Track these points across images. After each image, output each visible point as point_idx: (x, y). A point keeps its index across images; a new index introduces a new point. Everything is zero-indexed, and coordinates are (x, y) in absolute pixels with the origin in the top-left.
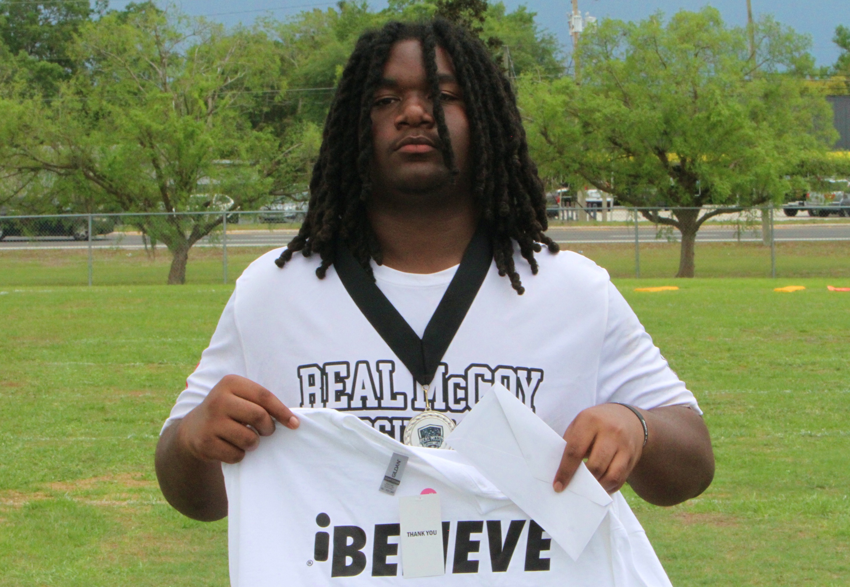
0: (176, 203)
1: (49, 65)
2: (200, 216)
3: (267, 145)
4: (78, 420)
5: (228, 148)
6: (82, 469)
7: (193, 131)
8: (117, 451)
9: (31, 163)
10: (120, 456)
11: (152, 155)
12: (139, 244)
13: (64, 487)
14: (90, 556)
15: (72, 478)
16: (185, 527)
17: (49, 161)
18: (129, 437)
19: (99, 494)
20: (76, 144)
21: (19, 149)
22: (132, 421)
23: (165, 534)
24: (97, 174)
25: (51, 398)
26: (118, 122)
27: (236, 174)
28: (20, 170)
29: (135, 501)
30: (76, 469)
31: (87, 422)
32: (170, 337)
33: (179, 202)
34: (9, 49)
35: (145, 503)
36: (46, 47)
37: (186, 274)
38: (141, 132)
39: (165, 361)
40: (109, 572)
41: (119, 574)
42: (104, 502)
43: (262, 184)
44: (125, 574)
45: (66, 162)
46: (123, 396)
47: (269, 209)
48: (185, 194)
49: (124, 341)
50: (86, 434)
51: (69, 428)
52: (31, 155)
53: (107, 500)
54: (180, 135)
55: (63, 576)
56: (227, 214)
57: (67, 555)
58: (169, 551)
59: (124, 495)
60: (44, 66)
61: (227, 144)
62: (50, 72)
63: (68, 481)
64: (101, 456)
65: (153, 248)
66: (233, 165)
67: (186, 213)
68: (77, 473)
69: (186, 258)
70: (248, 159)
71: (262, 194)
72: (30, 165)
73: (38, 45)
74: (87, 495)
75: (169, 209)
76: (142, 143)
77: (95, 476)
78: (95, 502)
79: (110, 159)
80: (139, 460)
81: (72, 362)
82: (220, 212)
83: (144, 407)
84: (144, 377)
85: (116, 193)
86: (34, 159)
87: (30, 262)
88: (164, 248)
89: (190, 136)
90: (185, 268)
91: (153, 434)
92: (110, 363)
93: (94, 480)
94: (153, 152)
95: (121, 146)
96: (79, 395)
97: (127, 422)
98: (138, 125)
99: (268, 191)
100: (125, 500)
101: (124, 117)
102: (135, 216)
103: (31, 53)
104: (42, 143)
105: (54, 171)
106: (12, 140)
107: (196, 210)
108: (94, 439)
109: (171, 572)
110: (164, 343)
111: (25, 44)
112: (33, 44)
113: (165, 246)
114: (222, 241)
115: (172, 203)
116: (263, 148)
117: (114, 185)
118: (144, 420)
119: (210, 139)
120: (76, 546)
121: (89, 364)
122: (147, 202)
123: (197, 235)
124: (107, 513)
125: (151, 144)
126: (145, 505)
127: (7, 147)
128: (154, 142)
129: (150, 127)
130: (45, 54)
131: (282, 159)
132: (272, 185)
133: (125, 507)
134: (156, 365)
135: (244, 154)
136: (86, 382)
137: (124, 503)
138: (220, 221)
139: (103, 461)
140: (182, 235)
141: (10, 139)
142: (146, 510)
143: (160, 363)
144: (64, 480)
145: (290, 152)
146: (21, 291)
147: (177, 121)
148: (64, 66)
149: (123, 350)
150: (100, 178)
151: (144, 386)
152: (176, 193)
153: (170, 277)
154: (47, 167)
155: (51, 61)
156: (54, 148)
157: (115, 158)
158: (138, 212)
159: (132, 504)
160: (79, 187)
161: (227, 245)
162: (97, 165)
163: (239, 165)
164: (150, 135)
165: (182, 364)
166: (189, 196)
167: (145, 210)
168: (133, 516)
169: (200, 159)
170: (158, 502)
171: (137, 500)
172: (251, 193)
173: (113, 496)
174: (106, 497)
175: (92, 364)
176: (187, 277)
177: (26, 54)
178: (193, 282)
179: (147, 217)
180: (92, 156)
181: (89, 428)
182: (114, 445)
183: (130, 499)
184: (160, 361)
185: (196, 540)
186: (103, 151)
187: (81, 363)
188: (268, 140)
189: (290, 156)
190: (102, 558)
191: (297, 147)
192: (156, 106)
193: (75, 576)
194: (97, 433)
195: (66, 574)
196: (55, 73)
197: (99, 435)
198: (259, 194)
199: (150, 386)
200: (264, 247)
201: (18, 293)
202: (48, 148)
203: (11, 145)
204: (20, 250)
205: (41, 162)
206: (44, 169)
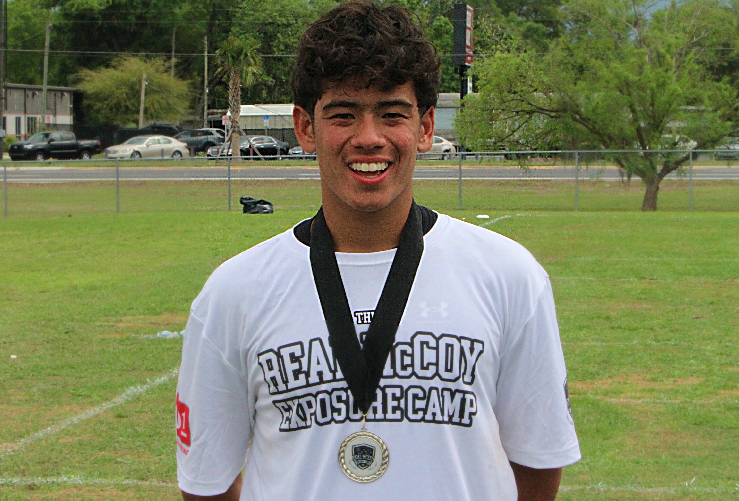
0: (649, 142)
1: (535, 25)
2: (669, 153)
3: (727, 93)
4: (588, 327)
5: (693, 96)
6: (598, 371)
7: (665, 81)
8: (627, 355)
9: (528, 108)
10: (630, 359)
11: (629, 101)
12: (616, 176)
13: (584, 386)
14: (618, 448)
15: (591, 378)
16: (695, 424)
17: (541, 106)
18: (634, 343)
19: (617, 393)
20: (565, 92)
21: (516, 95)
22: (635, 329)
23: (679, 429)
24: (583, 117)
25: (562, 307)
26: (600, 73)
27: (700, 119)
28: (517, 112)
29: (649, 400)
30: (594, 370)
31: (596, 330)
32: (656, 257)
33: (652, 141)
34: (501, 11)
35: (658, 401)
36: (532, 9)
37: (658, 202)
38: (620, 82)
39: (655, 277)
40: (638, 463)
41: (646, 465)
42: (622, 400)
43: (722, 127)
44: (651, 465)
45: (556, 107)
46: (623, 307)
47: (728, 148)
48: (657, 134)
49: (616, 259)
50: (597, 340)
51: (582, 334)
52: (527, 101)
53: (624, 398)
54: (653, 85)
55: (597, 466)
56: (693, 152)
57: (598, 447)
58: (686, 445)
59: (638, 395)
60: (531, 26)
61: (693, 93)
62: (536, 31)
63: (588, 381)
64: (613, 360)
65: (629, 180)
66: (697, 111)
67: (657, 151)
68: (595, 374)
69: (658, 189)
70: (711, 106)
71: (722, 136)
72: (527, 109)
73: (525, 8)
74: (606, 393)
75: (644, 148)
76: (621, 91)
77: (610, 377)
78: (614, 400)
79: (594, 104)
80: (646, 363)
81: (575, 277)
82: (687, 150)
83: (644, 317)
84: (639, 291)
85: (598, 133)
86: (530, 104)
88: (639, 180)
89: (662, 85)
90: (656, 197)
91: (655, 340)
92: (608, 278)
93: (610, 381)
94: (630, 99)
95: (602, 93)
96: (585, 305)
97: (630, 330)
98: (617, 76)
99: (727, 133)
100: (639, 398)
101: (605, 69)
102: (614, 153)
103: (519, 15)
104: (536, 90)
105: (546, 114)
106: (510, 88)
107: (666, 148)
108: (604, 344)
109: (691, 464)
110: (652, 262)
111: (514, 7)
112: (521, 7)
113: (639, 178)
114: (688, 175)
115: (646, 142)
116: (723, 96)
117: (597, 127)
118: (645, 329)
119: (679, 88)
120: (604, 439)
121: (590, 278)
122: (624, 142)
123: (667, 170)
124: (625, 410)
125: (629, 92)
126: (657, 403)
127: (507, 94)
128: (632, 91)
129: (628, 77)
130: (530, 15)
132: (730, 128)
133: (640, 405)
134: (647, 280)
135: (707, 101)
136: (589, 294)
137: (640, 401)
138: (687, 158)
139: (615, 364)
140: (654, 168)
142: (660, 408)
143: (651, 279)
144: (584, 380)
146: (522, 215)
147: (651, 73)
148: (547, 26)
149: (618, 267)
150: (584, 120)
151: (641, 299)
152: (650, 134)
153: (644, 206)
154: (540, 110)
155: (536, 22)
156: (546, 95)
157: (598, 103)
158: (617, 149)
159: (647, 402)
160: (567, 128)
161: (693, 178)
162: (582, 110)
163: (703, 111)
164: (628, 84)
165: (670, 280)
166: (660, 137)
167: (623, 148)
168: (649, 413)
169: (670, 105)
170: (669, 401)
171: (651, 399)
172: (713, 135)
173: (628, 394)
174: (623, 395)
175: (592, 279)
176: (658, 205)
177: (515, 15)
178: (664, 210)
179: (625, 153)
180: (579, 102)
181: (599, 335)
182: (622, 350)
183: (644, 397)
184: (651, 277)
185: (708, 436)
186: (588, 98)
187: (583, 278)
188: (726, 90)
190: (628, 450)
192: (632, 60)
193: (608, 466)
194: (606, 339)
195: (600, 464)
196: (540, 32)
197: (608, 341)
198: (720, 136)
199: (645, 299)
200: (722, 180)
201: (519, 216)
202: (541, 94)
203: (509, 92)
204: (514, 180)
205: (535, 106)
206: (538, 112)
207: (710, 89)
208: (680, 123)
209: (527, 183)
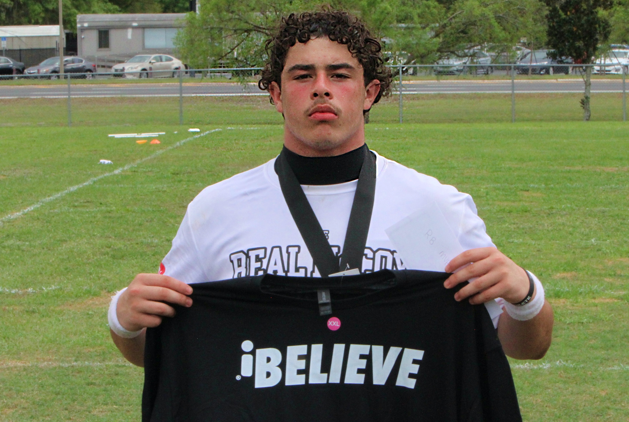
3: (435, 11)
5: (403, 14)
9: (245, 26)
17: (258, 24)
21: (234, 14)
27: (410, 35)
28: (235, 31)
43: (432, 43)
45: (270, 24)
52: (245, 20)
56: (403, 68)
61: (403, 11)
66: (408, 28)
70: (420, 23)
71: (431, 52)
72: (244, 28)
82: (398, 66)
86: (247, 22)
87: (245, 106)
99: (436, 49)
104: (253, 10)
105: (263, 32)
106: (229, 8)
114: (398, 89)
116: (432, 14)
119: (389, 7)
127: (225, 13)
131: (447, 23)
132: (439, 44)
135: (416, 18)
138: (397, 73)
141: (227, 7)
145: (454, 17)
146: (233, 128)
154: (257, 29)
156: (263, 14)
161: (404, 93)
163: (413, 28)
169: (381, 23)
172: (422, 51)
188: (435, 7)
189: (453, 20)
191: (460, 13)
198: (429, 51)
200: (435, 94)
201: (230, 130)
202: (258, 13)
203: (228, 11)
204: (236, 96)
205: (252, 25)
206: (255, 30)
207: (419, 7)
208: (391, 39)
209: (249, 99)
